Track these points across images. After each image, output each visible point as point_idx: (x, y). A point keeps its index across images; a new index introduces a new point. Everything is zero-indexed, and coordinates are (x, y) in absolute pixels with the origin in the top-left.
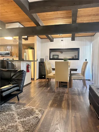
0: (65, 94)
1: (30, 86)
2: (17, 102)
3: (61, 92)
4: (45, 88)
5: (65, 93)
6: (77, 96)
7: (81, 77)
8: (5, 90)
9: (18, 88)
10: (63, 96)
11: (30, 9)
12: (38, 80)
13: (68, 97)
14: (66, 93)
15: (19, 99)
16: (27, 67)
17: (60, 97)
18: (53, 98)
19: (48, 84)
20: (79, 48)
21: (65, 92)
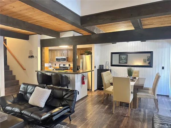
0: (125, 118)
1: (85, 101)
2: (68, 122)
3: (121, 114)
4: (102, 105)
5: (125, 116)
6: (140, 123)
7: (151, 95)
8: (55, 114)
9: (69, 110)
10: (121, 121)
11: (81, 24)
12: (96, 92)
13: (128, 123)
14: (127, 117)
15: (71, 119)
16: (82, 79)
17: (118, 121)
18: (108, 122)
19: (107, 99)
20: (152, 52)
21: (126, 114)
